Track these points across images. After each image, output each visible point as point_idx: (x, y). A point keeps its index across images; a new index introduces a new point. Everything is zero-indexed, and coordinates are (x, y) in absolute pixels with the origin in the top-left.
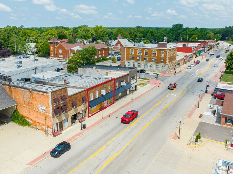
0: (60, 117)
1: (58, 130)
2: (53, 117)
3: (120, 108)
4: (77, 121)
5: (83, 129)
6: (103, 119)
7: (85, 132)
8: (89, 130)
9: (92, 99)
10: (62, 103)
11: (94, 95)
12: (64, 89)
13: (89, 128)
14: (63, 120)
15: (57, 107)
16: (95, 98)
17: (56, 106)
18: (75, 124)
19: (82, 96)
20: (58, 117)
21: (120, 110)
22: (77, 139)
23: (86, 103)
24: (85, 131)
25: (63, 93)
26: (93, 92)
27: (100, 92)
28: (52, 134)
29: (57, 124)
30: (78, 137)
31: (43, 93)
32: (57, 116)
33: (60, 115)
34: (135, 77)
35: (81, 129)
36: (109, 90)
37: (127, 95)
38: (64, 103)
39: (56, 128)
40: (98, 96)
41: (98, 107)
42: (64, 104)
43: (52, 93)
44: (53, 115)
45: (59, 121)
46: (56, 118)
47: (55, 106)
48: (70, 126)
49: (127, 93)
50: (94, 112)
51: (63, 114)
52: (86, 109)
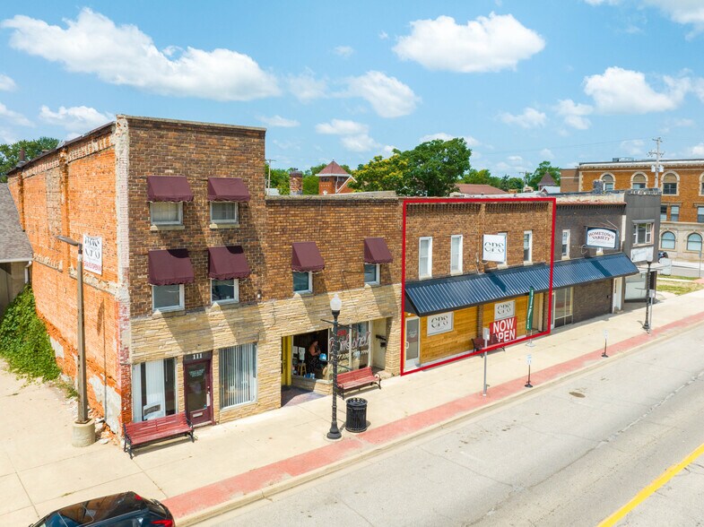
0: (194, 318)
1: (171, 411)
2: (138, 310)
3: (590, 356)
4: (323, 385)
5: (344, 433)
6: (488, 393)
7: (352, 454)
8: (389, 448)
9: (426, 271)
10: (213, 226)
11: (442, 252)
12: (237, 142)
13: (390, 430)
14: (217, 346)
15: (178, 246)
16: (443, 273)
17: (163, 235)
18: (308, 399)
19: (365, 230)
20: (180, 322)
21: (588, 364)
22: (275, 498)
23: (387, 281)
24: (353, 444)
25: (229, 163)
26: (436, 229)
27: (474, 249)
28: (120, 431)
29: (169, 364)
30: (288, 479)
31: (95, 146)
32: (176, 308)
33: (195, 305)
34: (652, 233)
35: (334, 433)
36: (526, 258)
37: (610, 311)
38: (236, 231)
39: (156, 397)
40: (464, 269)
41: (460, 332)
42: (234, 242)
43: (142, 133)
44: (135, 291)
45: (185, 347)
46: (156, 322)
47: (154, 228)
48: (268, 408)
49: (614, 305)
50: (435, 355)
51: (223, 307)
52: (389, 321)
